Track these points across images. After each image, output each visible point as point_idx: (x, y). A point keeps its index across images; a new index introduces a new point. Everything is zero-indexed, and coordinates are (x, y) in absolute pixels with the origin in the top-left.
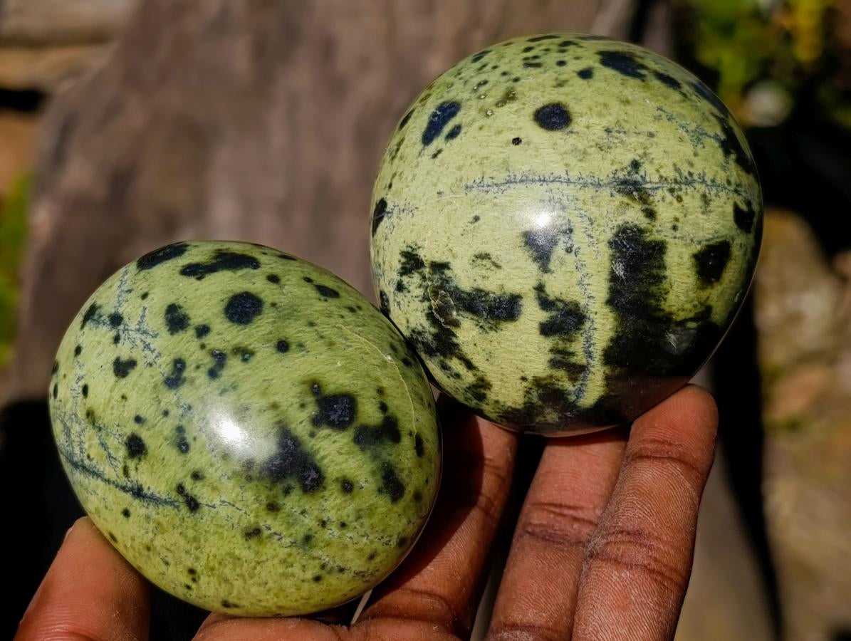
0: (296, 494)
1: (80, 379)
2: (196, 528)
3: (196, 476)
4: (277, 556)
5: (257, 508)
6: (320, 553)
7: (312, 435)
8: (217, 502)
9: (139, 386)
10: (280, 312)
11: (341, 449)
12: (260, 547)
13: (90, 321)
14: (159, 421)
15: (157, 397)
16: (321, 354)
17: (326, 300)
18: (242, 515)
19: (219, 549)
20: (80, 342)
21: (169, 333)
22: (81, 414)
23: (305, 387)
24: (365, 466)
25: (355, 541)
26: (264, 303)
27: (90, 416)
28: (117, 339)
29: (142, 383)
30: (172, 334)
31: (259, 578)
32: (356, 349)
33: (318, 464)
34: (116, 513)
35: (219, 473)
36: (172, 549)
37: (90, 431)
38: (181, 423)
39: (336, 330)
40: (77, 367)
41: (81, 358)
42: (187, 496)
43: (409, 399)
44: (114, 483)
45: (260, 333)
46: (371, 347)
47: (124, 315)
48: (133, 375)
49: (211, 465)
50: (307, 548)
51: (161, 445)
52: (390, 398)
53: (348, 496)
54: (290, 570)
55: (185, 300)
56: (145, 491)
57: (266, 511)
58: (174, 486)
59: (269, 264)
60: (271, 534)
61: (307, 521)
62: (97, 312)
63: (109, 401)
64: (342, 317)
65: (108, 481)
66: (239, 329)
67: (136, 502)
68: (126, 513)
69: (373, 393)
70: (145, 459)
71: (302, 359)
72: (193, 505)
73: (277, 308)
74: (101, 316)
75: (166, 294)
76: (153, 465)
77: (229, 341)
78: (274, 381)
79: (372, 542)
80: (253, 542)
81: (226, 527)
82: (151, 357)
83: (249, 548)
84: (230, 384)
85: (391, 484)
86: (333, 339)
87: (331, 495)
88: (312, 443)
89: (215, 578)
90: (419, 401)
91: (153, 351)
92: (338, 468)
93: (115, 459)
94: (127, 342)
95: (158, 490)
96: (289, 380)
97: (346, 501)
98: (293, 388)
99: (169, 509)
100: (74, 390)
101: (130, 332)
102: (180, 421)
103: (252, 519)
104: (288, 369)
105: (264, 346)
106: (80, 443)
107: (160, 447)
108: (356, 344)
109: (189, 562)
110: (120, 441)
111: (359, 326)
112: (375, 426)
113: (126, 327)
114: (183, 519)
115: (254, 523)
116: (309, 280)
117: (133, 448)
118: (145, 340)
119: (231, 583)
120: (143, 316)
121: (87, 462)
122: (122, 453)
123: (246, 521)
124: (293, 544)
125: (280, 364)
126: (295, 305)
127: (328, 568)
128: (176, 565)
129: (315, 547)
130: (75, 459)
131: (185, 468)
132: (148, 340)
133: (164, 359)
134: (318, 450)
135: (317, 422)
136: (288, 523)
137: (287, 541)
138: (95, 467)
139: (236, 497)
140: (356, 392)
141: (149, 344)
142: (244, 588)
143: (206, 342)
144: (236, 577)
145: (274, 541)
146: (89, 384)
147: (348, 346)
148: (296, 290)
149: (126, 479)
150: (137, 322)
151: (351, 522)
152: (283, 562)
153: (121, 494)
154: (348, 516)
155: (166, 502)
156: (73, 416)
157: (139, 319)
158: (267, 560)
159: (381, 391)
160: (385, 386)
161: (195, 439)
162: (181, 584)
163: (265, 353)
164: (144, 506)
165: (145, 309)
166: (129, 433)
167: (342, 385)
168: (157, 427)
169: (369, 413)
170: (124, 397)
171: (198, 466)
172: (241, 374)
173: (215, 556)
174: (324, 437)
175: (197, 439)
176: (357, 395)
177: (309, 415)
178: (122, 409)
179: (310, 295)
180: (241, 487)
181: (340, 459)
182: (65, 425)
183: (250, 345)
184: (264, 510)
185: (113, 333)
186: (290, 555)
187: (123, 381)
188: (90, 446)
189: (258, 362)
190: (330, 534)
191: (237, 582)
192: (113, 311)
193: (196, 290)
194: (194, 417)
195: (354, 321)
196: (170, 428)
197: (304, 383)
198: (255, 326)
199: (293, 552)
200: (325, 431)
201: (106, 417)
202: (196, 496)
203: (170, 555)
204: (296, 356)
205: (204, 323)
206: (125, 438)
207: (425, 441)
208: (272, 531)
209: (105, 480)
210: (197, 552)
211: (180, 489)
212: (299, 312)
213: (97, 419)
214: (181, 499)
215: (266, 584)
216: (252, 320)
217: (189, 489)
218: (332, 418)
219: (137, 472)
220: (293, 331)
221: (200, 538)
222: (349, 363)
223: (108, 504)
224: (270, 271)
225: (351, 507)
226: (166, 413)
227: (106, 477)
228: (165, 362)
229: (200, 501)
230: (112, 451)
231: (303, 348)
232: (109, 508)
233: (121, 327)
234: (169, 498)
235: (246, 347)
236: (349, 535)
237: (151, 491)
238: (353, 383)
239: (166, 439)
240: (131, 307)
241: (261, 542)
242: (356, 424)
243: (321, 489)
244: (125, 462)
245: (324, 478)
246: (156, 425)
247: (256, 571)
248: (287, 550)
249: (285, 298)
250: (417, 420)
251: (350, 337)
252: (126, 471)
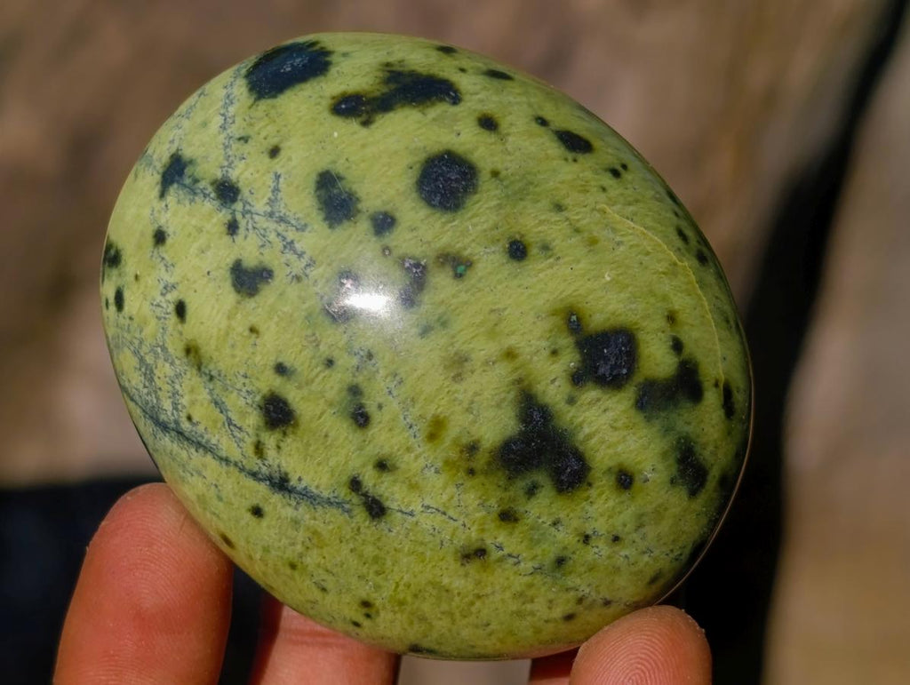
0: (546, 495)
1: (168, 288)
2: (380, 544)
3: (382, 466)
4: (510, 587)
5: (484, 517)
6: (578, 581)
7: (571, 401)
8: (416, 507)
9: (279, 313)
10: (506, 187)
11: (615, 420)
12: (485, 574)
13: (175, 185)
14: (317, 376)
15: (314, 334)
16: (579, 262)
17: (575, 160)
18: (457, 528)
19: (415, 576)
20: (162, 222)
21: (325, 225)
22: (175, 349)
23: (558, 320)
24: (652, 446)
25: (632, 560)
26: (480, 172)
27: (192, 355)
28: (232, 228)
29: (285, 309)
30: (331, 226)
31: (477, 617)
32: (631, 246)
33: (581, 448)
34: (238, 508)
35: (421, 462)
36: (334, 571)
37: (191, 379)
38: (356, 381)
39: (598, 215)
40: (163, 269)
41: (167, 251)
42: (365, 495)
43: (711, 326)
44: (236, 464)
45: (479, 228)
46: (651, 240)
47: (240, 185)
48: (268, 294)
49: (409, 450)
50: (558, 575)
51: (322, 414)
52: (686, 328)
53: (625, 496)
54: (529, 607)
55: (347, 165)
56: (293, 482)
57: (498, 523)
58: (345, 478)
59: (477, 92)
60: (504, 556)
61: (560, 536)
62: (188, 171)
63: (227, 334)
64: (604, 189)
65: (227, 461)
66: (443, 220)
67: (276, 498)
68: (257, 512)
69: (660, 322)
70: (293, 433)
71: (549, 272)
72: (376, 509)
73: (501, 181)
74: (196, 181)
75: (313, 152)
76: (308, 445)
77: (429, 243)
78: (506, 313)
79: (655, 559)
80: (473, 567)
81: (430, 545)
82: (298, 266)
83: (466, 575)
84: (436, 317)
85: (689, 468)
86: (595, 234)
87: (600, 495)
88: (571, 414)
89: (404, 616)
90: (724, 324)
91: (300, 255)
92: (611, 451)
93: (240, 428)
94: (251, 234)
95: (316, 483)
96: (531, 309)
97: (623, 502)
98: (539, 323)
99: (334, 515)
100: (158, 305)
101: (257, 218)
102: (354, 376)
103: (474, 534)
104: (530, 291)
105: (488, 250)
106: (174, 394)
107: (320, 417)
108: (631, 237)
109: (364, 592)
110: (249, 401)
111: (630, 204)
112: (665, 379)
113: (248, 207)
114: (359, 529)
115: (477, 540)
116: (543, 122)
117: (274, 415)
118: (284, 234)
119: (430, 624)
120: (276, 190)
121: (185, 426)
122: (253, 419)
123: (463, 537)
124: (538, 570)
125: (516, 282)
126: (529, 173)
127: (587, 602)
128: (340, 592)
129: (570, 573)
130: (163, 417)
131: (363, 452)
132: (291, 235)
133: (321, 270)
134: (581, 425)
135: (577, 379)
136: (531, 540)
137: (527, 566)
138: (203, 437)
139: (449, 500)
140: (636, 324)
141: (292, 242)
142: (450, 630)
143: (392, 244)
144: (439, 615)
145: (507, 566)
146: (187, 301)
147: (619, 243)
148: (527, 143)
149: (259, 461)
150: (265, 200)
151: (629, 533)
152: (519, 595)
153: (250, 482)
154: (625, 525)
155: (329, 502)
156: (159, 350)
157: (270, 195)
158: (493, 593)
159: (671, 318)
160: (677, 307)
161: (380, 407)
162: (345, 619)
163: (490, 261)
164: (290, 505)
165: (278, 177)
166: (265, 390)
167: (613, 314)
168: (314, 384)
169: (657, 359)
170: (253, 330)
171: (386, 450)
172: (454, 301)
173: (408, 586)
174: (589, 404)
175: (384, 408)
176: (638, 329)
177: (565, 367)
178: (251, 350)
179: (549, 152)
180: (458, 486)
181: (613, 437)
182: (142, 360)
183: (465, 249)
184: (492, 521)
185: (224, 216)
186: (530, 586)
187: (251, 303)
188: (193, 403)
189: (480, 280)
190: (596, 553)
191: (441, 623)
192: (219, 174)
193: (364, 146)
194: (377, 371)
195: (622, 194)
196: (337, 387)
197: (554, 313)
198: (470, 214)
199: (535, 582)
200: (591, 394)
201: (224, 360)
202: (381, 496)
203: (329, 578)
204: (541, 266)
205: (383, 209)
206: (258, 398)
207: (735, 392)
208: (506, 551)
209: (221, 459)
210: (379, 579)
211: (355, 484)
212: (536, 186)
213: (205, 362)
214: (356, 499)
215: (488, 625)
216: (464, 203)
217: (371, 485)
218: (601, 371)
219: (278, 452)
220: (533, 222)
221: (385, 559)
222: (621, 274)
223: (224, 495)
224: (479, 107)
225: (629, 511)
226: (330, 363)
227: (224, 454)
228: (322, 277)
229: (387, 504)
230: (235, 417)
231: (550, 253)
232: (225, 500)
233: (238, 206)
234: (336, 497)
235: (458, 252)
236: (623, 553)
237: (303, 484)
238: (631, 309)
239: (331, 405)
240: (251, 170)
241: (485, 567)
242: (639, 378)
243: (585, 486)
244: (257, 435)
245: (589, 469)
246: (313, 381)
247: (473, 609)
248: (527, 579)
249: (511, 161)
250: (725, 359)
251: (618, 227)
252: (259, 449)
